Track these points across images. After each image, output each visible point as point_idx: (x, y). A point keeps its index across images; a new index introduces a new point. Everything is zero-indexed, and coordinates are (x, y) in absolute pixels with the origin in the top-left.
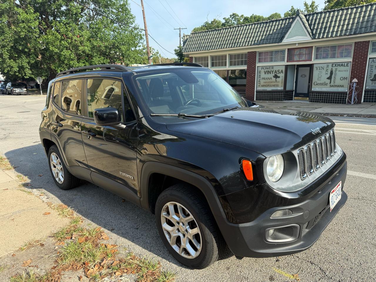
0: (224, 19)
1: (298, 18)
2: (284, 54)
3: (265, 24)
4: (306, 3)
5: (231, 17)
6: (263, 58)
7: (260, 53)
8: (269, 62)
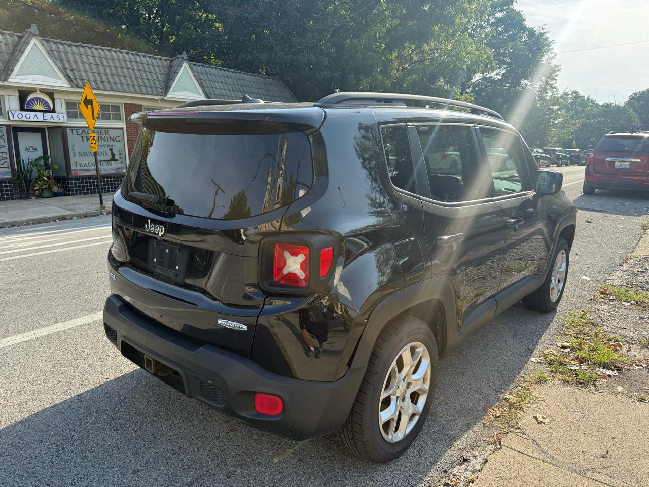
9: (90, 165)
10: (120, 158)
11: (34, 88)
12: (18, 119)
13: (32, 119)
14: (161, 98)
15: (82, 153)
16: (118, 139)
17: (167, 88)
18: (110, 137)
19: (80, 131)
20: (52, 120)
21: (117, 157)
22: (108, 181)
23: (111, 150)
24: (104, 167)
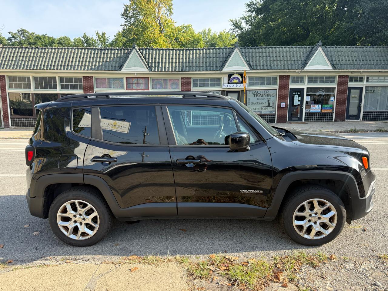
0: (10, 33)
1: (134, 50)
2: (123, 82)
3: (100, 51)
4: (98, 33)
5: (19, 33)
6: (100, 84)
7: (97, 79)
8: (108, 88)
9: (256, 109)
10: (273, 105)
11: (234, 73)
12: (226, 88)
13: (231, 88)
14: (301, 70)
15: (253, 103)
16: (273, 95)
17: (305, 64)
18: (269, 94)
19: (254, 92)
20: (240, 87)
21: (271, 105)
22: (268, 118)
23: (268, 101)
24: (264, 110)
